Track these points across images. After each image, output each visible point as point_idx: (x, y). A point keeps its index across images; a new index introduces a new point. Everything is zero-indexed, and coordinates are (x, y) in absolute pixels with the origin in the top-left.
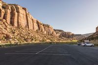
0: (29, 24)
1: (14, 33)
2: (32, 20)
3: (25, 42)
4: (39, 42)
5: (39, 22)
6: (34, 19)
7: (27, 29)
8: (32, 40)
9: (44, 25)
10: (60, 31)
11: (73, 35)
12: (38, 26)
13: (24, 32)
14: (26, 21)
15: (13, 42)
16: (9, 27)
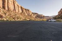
0: (16, 9)
1: (6, 14)
3: (14, 20)
4: (22, 20)
5: (22, 7)
6: (19, 5)
7: (14, 11)
8: (18, 19)
9: (25, 10)
12: (22, 10)
14: (13, 6)
16: (2, 10)
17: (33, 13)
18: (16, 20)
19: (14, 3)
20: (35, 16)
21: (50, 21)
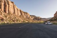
1: (6, 17)
2: (17, 9)
3: (13, 22)
4: (21, 22)
5: (21, 10)
7: (14, 14)
8: (17, 21)
10: (33, 16)
11: (41, 18)
12: (21, 13)
13: (12, 16)
14: (13, 10)
15: (6, 22)
16: (3, 13)
17: (31, 16)
18: (16, 22)
19: (14, 7)
20: (32, 18)
21: (47, 23)
